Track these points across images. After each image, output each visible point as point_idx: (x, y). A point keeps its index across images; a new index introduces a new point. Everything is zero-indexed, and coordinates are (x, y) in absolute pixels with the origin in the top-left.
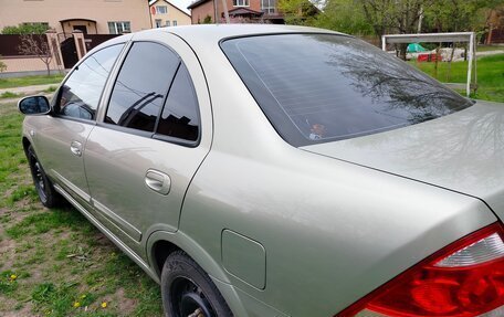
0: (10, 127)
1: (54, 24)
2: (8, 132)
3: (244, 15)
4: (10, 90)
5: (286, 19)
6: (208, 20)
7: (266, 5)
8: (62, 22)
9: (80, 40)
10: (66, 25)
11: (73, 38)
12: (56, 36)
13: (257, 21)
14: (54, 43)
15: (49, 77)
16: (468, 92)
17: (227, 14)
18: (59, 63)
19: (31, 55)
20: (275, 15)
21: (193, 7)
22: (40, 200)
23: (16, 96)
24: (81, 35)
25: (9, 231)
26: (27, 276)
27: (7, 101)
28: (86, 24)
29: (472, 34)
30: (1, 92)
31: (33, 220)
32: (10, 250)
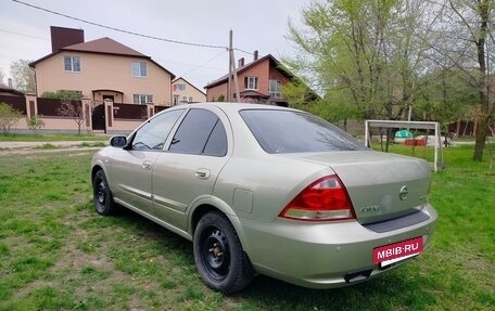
0: (58, 168)
1: (87, 93)
2: (57, 171)
3: (253, 97)
5: (290, 103)
6: (221, 99)
7: (273, 90)
8: (94, 92)
9: (109, 107)
10: (96, 94)
11: (103, 106)
12: (88, 104)
13: (264, 103)
14: (87, 108)
15: (79, 135)
16: (436, 169)
17: (238, 95)
18: (88, 125)
19: (66, 116)
20: (281, 99)
21: (208, 87)
22: (97, 211)
23: (54, 147)
24: (111, 104)
25: (79, 225)
26: (99, 246)
27: (47, 151)
28: (114, 94)
29: (436, 124)
30: (41, 144)
31: (95, 221)
32: (84, 235)
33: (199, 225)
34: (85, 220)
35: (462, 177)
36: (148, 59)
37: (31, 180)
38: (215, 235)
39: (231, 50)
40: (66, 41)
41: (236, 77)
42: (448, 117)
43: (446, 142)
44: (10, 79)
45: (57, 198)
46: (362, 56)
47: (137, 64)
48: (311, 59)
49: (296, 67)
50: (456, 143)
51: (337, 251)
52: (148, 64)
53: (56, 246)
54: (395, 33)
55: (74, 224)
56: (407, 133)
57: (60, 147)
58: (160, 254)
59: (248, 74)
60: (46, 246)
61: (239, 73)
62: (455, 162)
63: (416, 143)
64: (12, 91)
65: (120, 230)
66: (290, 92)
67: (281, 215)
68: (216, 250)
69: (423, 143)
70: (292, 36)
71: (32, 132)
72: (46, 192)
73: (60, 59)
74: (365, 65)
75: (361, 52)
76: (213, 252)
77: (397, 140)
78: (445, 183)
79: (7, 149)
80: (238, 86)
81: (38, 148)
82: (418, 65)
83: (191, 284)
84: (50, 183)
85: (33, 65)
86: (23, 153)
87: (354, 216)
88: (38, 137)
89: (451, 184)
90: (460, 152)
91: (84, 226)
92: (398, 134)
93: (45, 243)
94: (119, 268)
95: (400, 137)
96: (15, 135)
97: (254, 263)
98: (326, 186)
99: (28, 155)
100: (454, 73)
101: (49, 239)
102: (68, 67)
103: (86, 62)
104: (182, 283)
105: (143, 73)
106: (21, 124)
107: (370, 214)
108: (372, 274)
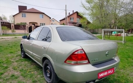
0: (16, 44)
1: (28, 23)
3: (72, 23)
4: (16, 37)
7: (78, 21)
9: (33, 27)
10: (30, 23)
11: (31, 26)
12: (28, 26)
14: (27, 27)
15: (25, 34)
16: (123, 43)
17: (68, 23)
18: (27, 32)
19: (22, 29)
20: (80, 23)
21: (60, 21)
22: (22, 57)
23: (17, 38)
24: (34, 26)
25: (16, 61)
26: (19, 68)
27: (15, 39)
28: (35, 23)
29: (123, 30)
30: (14, 37)
31: (20, 60)
32: (16, 64)
33: (44, 63)
34: (18, 59)
35: (131, 45)
36: (44, 13)
37: (8, 47)
38: (48, 67)
39: (66, 10)
40: (22, 9)
41: (67, 18)
42: (127, 28)
43: (127, 35)
44: (9, 20)
45: (12, 53)
46: (102, 11)
47: (41, 15)
48: (87, 12)
49: (83, 14)
50: (130, 35)
51: (83, 75)
52: (44, 15)
53: (6, 68)
54: (112, 4)
55: (14, 61)
56: (116, 32)
57: (19, 38)
58: (36, 70)
59: (71, 17)
60: (4, 68)
61: (68, 17)
62: (129, 40)
63: (118, 35)
64: (8, 23)
65: (27, 62)
66: (81, 21)
67: (65, 62)
68: (48, 71)
69: (120, 35)
70: (82, 6)
71: (12, 34)
72: (10, 51)
73: (21, 14)
74: (103, 13)
75: (102, 10)
76: (48, 72)
77: (112, 34)
78: (126, 47)
79: (5, 38)
80: (68, 20)
81: (13, 38)
82: (119, 13)
83: (41, 81)
84: (12, 48)
85: (14, 16)
86: (8, 39)
87: (89, 62)
88: (14, 35)
89: (128, 47)
90: (131, 38)
91: (17, 61)
92: (113, 32)
93: (3, 67)
94: (22, 75)
95: (113, 34)
96: (8, 35)
97: (58, 76)
98: (79, 52)
99: (10, 40)
100: (129, 15)
101: (5, 65)
102: (23, 16)
103: (27, 15)
104: (39, 81)
105: (43, 17)
106: (10, 32)
107: (95, 62)
108: (96, 81)
